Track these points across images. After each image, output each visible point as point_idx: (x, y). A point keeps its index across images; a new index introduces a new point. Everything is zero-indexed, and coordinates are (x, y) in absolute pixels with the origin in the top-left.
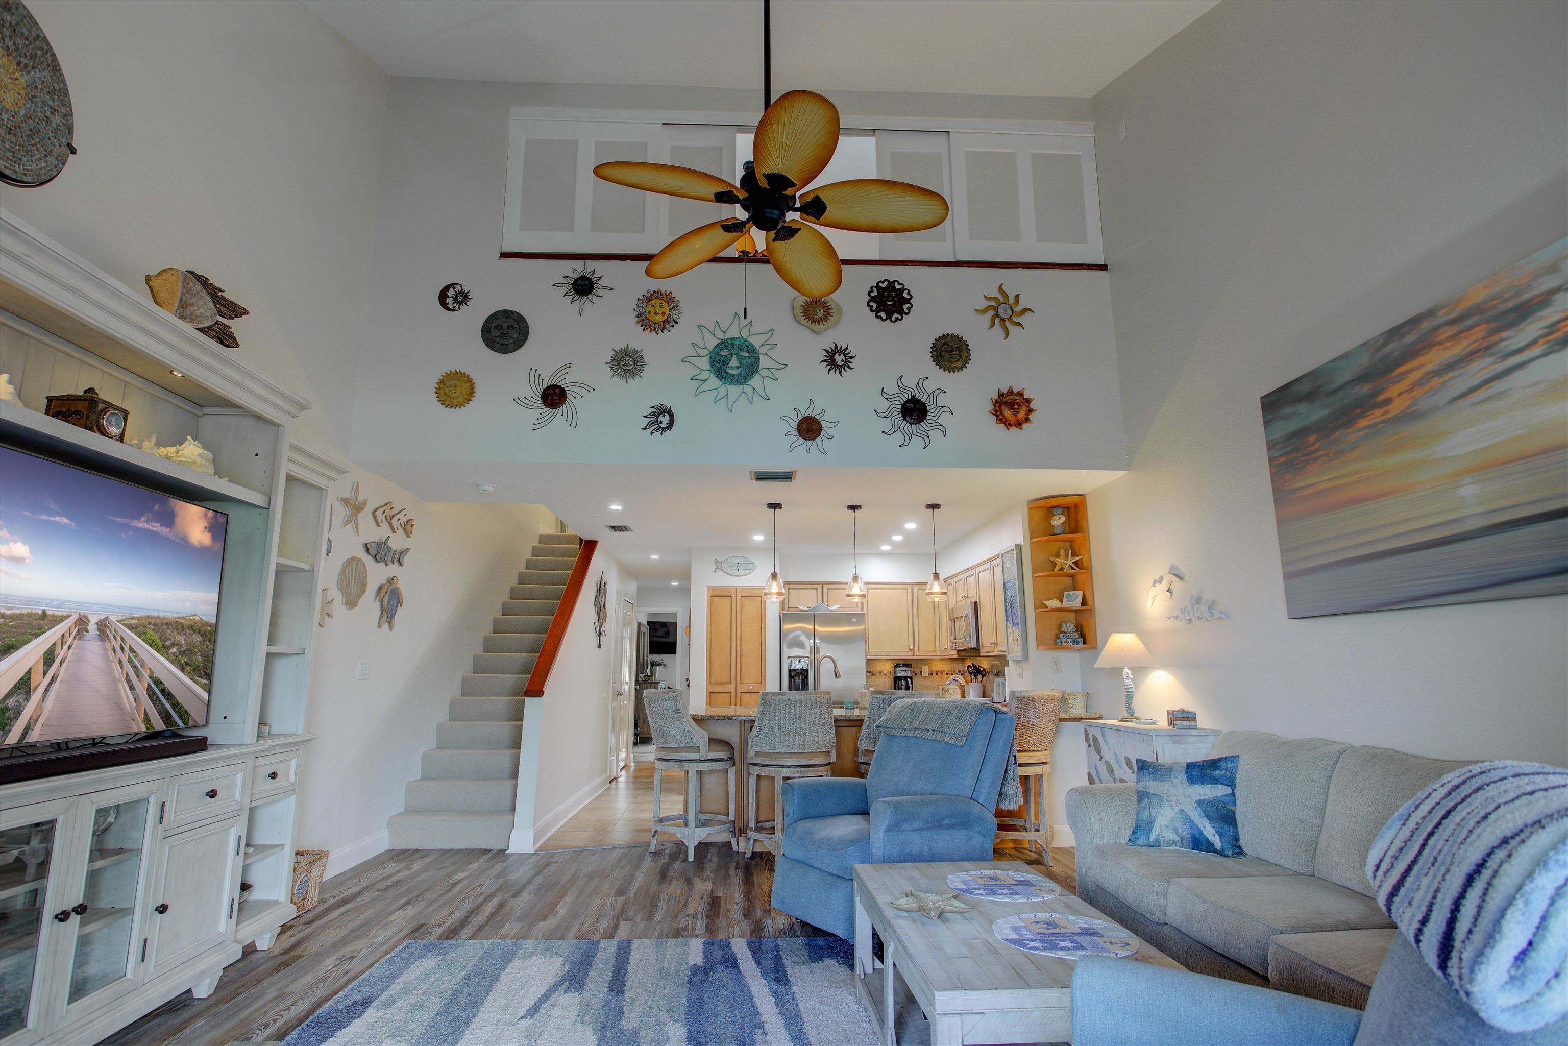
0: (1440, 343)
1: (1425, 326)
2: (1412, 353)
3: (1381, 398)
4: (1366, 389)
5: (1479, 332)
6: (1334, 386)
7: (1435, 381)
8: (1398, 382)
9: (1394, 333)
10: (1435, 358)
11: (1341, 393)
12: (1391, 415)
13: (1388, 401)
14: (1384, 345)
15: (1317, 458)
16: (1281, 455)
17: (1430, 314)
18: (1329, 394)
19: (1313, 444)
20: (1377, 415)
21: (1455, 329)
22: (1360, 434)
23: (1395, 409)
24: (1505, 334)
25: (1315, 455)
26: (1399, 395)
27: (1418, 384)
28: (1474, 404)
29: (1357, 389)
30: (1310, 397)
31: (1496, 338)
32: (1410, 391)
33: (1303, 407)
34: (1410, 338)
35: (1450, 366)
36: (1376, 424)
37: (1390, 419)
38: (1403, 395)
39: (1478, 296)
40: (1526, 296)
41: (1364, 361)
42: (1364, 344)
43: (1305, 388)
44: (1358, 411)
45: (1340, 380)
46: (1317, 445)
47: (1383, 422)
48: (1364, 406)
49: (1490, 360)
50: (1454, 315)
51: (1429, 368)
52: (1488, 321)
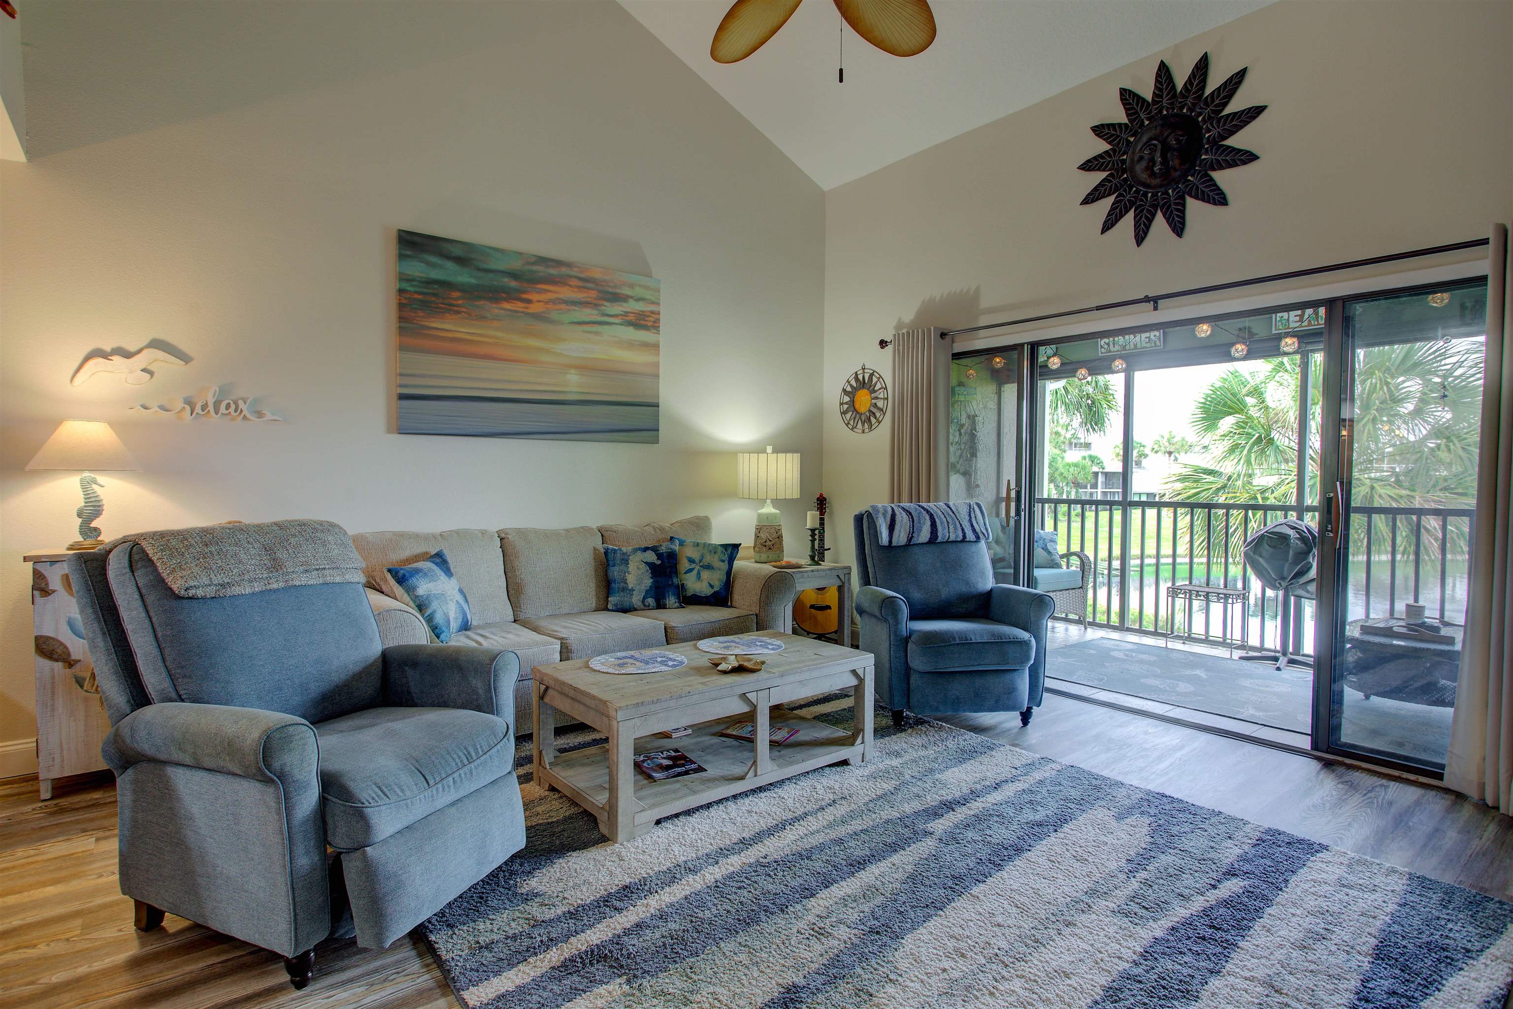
0: (571, 286)
1: (564, 270)
2: (551, 280)
3: (524, 296)
4: (513, 284)
5: (593, 294)
6: (486, 266)
7: (563, 306)
8: (538, 293)
9: (543, 260)
10: (566, 293)
11: (491, 275)
12: (530, 311)
13: (529, 301)
14: (534, 264)
15: (458, 312)
16: (416, 292)
17: (569, 265)
18: (479, 269)
19: (456, 299)
20: (518, 307)
21: (581, 284)
22: (502, 312)
23: (535, 308)
24: (606, 303)
25: (456, 308)
26: (539, 301)
27: (554, 302)
28: (584, 332)
29: (506, 280)
30: (461, 261)
31: (601, 302)
32: (547, 303)
33: (450, 265)
34: (553, 271)
35: (574, 303)
36: (517, 312)
37: (529, 314)
38: (541, 304)
39: (597, 274)
40: (618, 291)
41: (516, 265)
42: (520, 254)
43: (457, 251)
44: (504, 295)
45: (492, 266)
46: (460, 302)
47: (523, 312)
48: (510, 295)
49: (596, 312)
50: (581, 275)
51: (561, 296)
52: (599, 291)
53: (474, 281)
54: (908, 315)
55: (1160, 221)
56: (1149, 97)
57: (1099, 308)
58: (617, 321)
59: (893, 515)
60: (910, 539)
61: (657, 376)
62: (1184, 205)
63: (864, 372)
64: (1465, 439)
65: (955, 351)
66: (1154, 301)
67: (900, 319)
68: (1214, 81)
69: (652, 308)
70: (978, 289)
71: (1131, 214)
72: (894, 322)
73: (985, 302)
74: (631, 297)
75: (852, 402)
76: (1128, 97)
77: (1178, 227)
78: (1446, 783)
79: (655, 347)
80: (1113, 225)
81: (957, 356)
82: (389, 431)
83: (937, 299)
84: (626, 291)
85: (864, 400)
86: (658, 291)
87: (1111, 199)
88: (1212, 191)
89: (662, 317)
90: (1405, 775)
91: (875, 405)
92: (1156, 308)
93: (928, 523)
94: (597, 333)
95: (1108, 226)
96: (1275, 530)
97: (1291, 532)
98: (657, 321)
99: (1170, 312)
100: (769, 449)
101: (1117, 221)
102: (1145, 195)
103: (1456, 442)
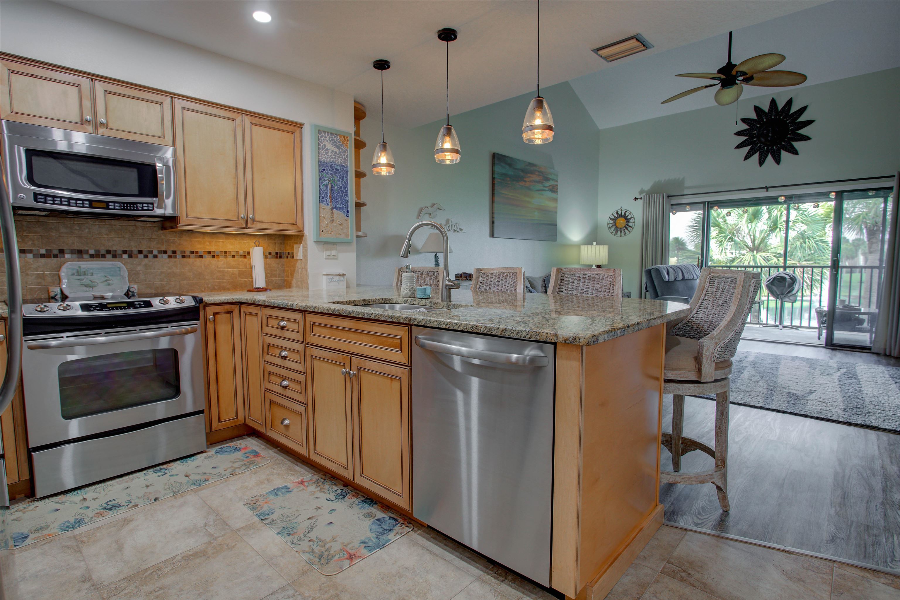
0: (536, 175)
1: (534, 168)
2: (531, 172)
3: (525, 179)
4: (522, 174)
5: (541, 178)
6: (516, 167)
7: (534, 183)
8: (528, 178)
9: (530, 164)
10: (535, 178)
11: (517, 171)
12: (526, 186)
13: (525, 181)
14: (527, 165)
15: (509, 187)
17: (536, 166)
18: (514, 168)
20: (523, 184)
21: (538, 173)
22: (520, 186)
23: (527, 184)
26: (528, 181)
27: (532, 181)
28: (539, 194)
29: (521, 172)
30: (510, 166)
31: (543, 181)
32: (530, 182)
33: (507, 167)
34: (532, 169)
35: (537, 182)
36: (523, 186)
39: (543, 169)
40: (548, 176)
41: (523, 166)
42: (524, 161)
43: (509, 161)
45: (518, 167)
48: (521, 179)
49: (542, 186)
50: (539, 170)
52: (543, 176)
53: (512, 173)
54: (647, 187)
55: (770, 158)
56: (766, 110)
57: (745, 190)
58: (547, 189)
59: (668, 270)
60: (676, 279)
61: (556, 212)
62: (780, 153)
63: (621, 210)
64: (816, 238)
65: (672, 203)
66: (767, 188)
67: (642, 189)
68: (794, 109)
69: (556, 183)
70: (683, 179)
71: (757, 154)
72: (639, 189)
73: (687, 184)
74: (551, 179)
75: (615, 223)
76: (757, 109)
77: (778, 161)
78: (872, 351)
79: (555, 200)
80: (749, 157)
81: (672, 205)
82: (490, 237)
83: (663, 181)
84: (550, 176)
85: (621, 222)
86: (557, 176)
87: (749, 147)
88: (792, 149)
89: (559, 187)
90: (858, 350)
91: (628, 225)
92: (767, 191)
93: (681, 272)
94: (542, 194)
95: (747, 158)
96: (779, 275)
97: (787, 277)
98: (557, 189)
99: (771, 193)
100: (595, 243)
101: (751, 156)
102: (764, 147)
103: (811, 239)
